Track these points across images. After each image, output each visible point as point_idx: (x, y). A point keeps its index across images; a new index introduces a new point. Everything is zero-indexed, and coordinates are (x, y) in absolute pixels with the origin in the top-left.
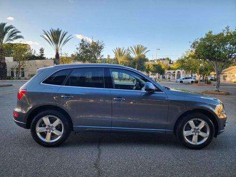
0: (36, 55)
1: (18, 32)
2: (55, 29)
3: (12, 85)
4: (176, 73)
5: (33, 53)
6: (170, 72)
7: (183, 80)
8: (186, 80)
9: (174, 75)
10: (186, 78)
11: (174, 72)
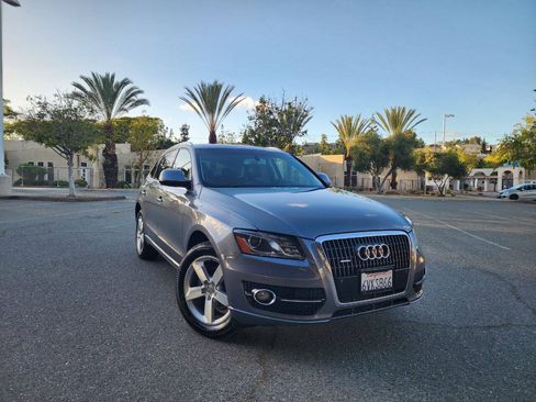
0: (173, 139)
1: (139, 92)
2: (209, 82)
4: (500, 177)
5: (167, 136)
6: (483, 174)
7: (519, 193)
8: (529, 192)
9: (494, 182)
11: (496, 174)
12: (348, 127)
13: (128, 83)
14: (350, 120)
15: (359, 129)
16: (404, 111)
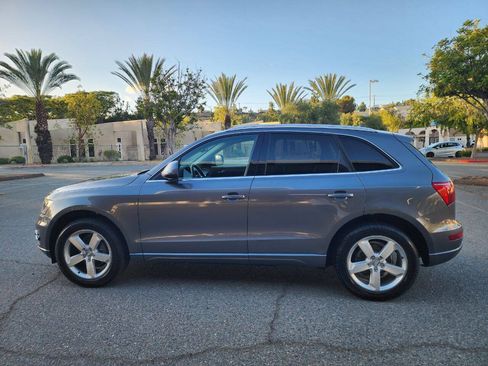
0: (130, 113)
1: (67, 67)
2: (139, 56)
3: (42, 175)
4: (427, 136)
5: (124, 108)
6: (413, 133)
7: (434, 151)
8: (443, 150)
9: (422, 140)
10: (446, 145)
11: (424, 132)
12: (283, 94)
13: (54, 59)
14: (284, 88)
15: (294, 97)
16: (335, 78)
